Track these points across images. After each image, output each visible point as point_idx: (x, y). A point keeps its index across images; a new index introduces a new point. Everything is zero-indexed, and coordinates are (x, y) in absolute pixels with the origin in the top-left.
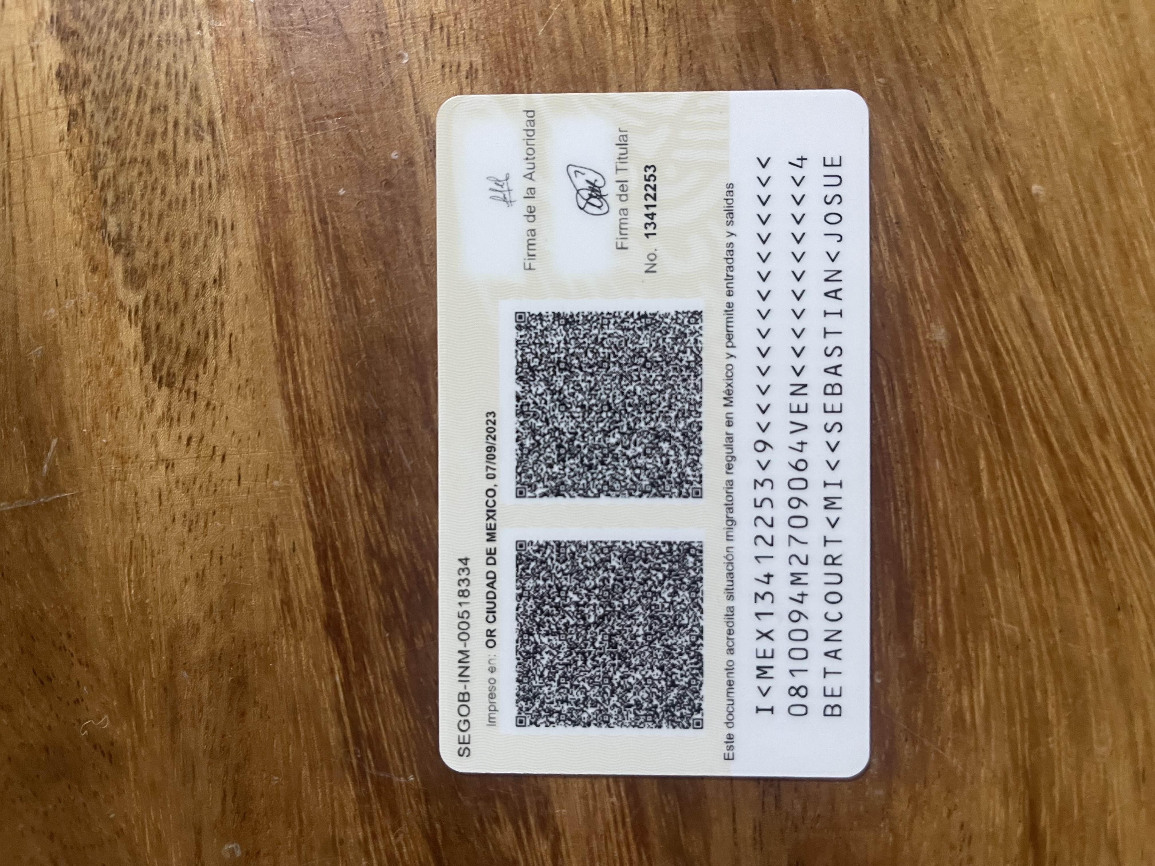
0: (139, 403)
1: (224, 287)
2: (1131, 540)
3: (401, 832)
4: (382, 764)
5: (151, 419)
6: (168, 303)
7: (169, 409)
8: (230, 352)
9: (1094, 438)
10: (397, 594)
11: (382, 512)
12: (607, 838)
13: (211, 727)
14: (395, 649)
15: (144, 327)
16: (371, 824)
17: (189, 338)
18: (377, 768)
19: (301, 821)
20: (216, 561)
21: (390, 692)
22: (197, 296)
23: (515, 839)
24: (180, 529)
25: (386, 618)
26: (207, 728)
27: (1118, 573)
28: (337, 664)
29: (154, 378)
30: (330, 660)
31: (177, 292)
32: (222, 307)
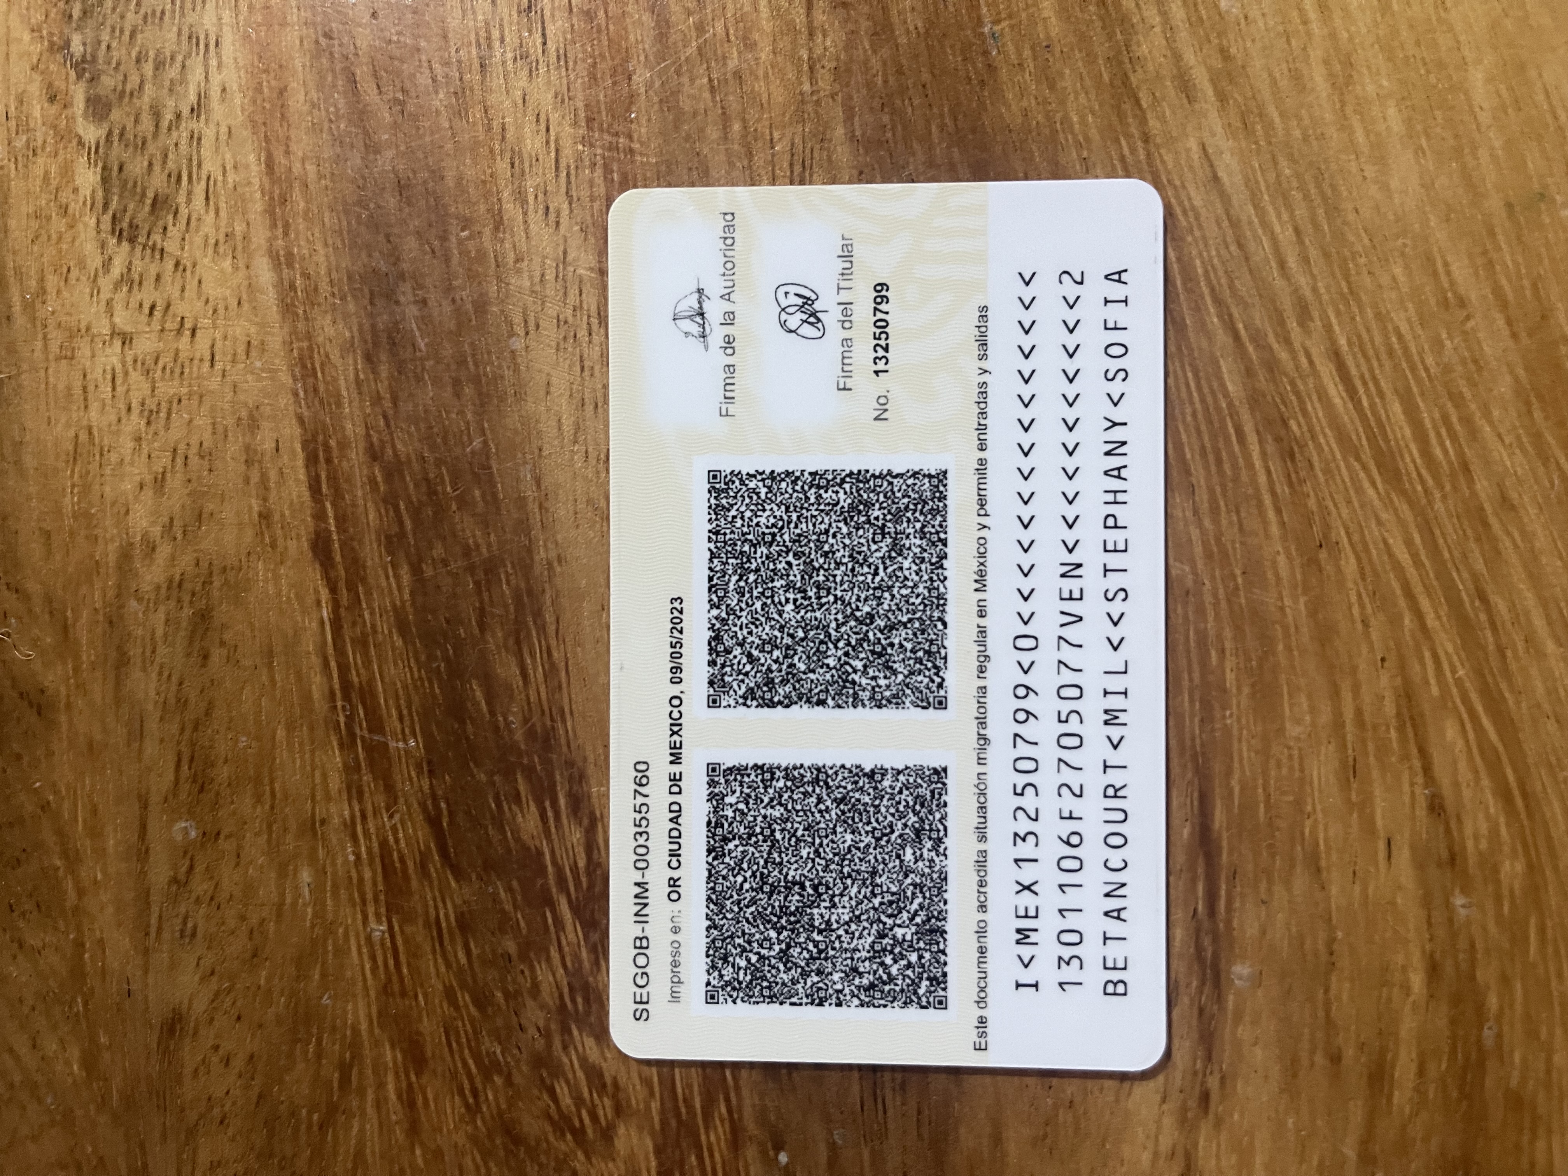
0: (95, 261)
1: (203, 117)
2: (1339, 456)
3: (397, 811)
4: (376, 725)
5: (106, 283)
7: (129, 270)
8: (207, 198)
9: (1293, 324)
10: (402, 506)
11: (387, 404)
13: (166, 674)
14: (397, 577)
15: (104, 168)
16: (360, 800)
17: (158, 182)
18: (370, 731)
19: (273, 794)
20: (179, 461)
21: (390, 632)
22: (169, 129)
23: (540, 824)
24: (136, 421)
25: (388, 538)
26: (160, 674)
27: (1320, 502)
28: (325, 594)
29: (113, 231)
30: (316, 591)
31: (147, 124)
32: (199, 143)
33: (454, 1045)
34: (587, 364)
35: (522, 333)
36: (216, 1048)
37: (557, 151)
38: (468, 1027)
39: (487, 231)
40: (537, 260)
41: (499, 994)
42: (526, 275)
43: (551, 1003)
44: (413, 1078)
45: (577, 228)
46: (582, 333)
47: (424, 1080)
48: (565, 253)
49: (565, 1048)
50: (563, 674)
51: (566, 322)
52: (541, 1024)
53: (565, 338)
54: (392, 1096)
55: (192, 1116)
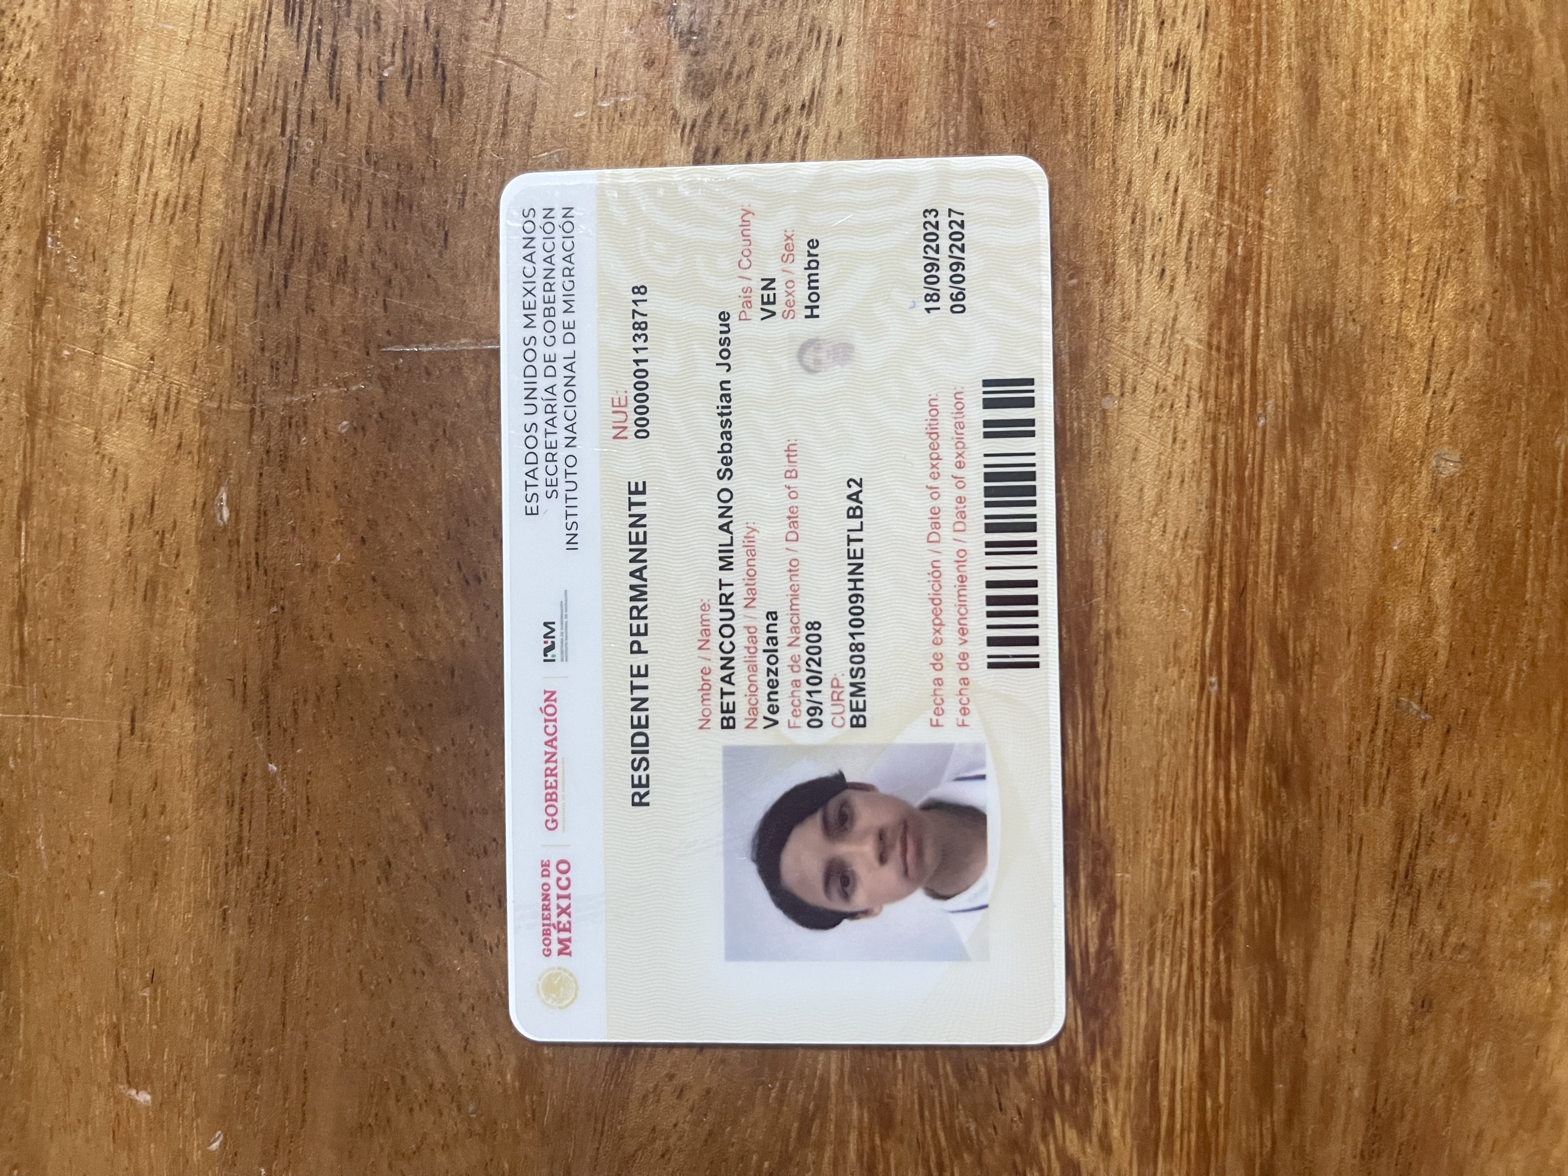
6: (736, 123)
12: (1178, 922)
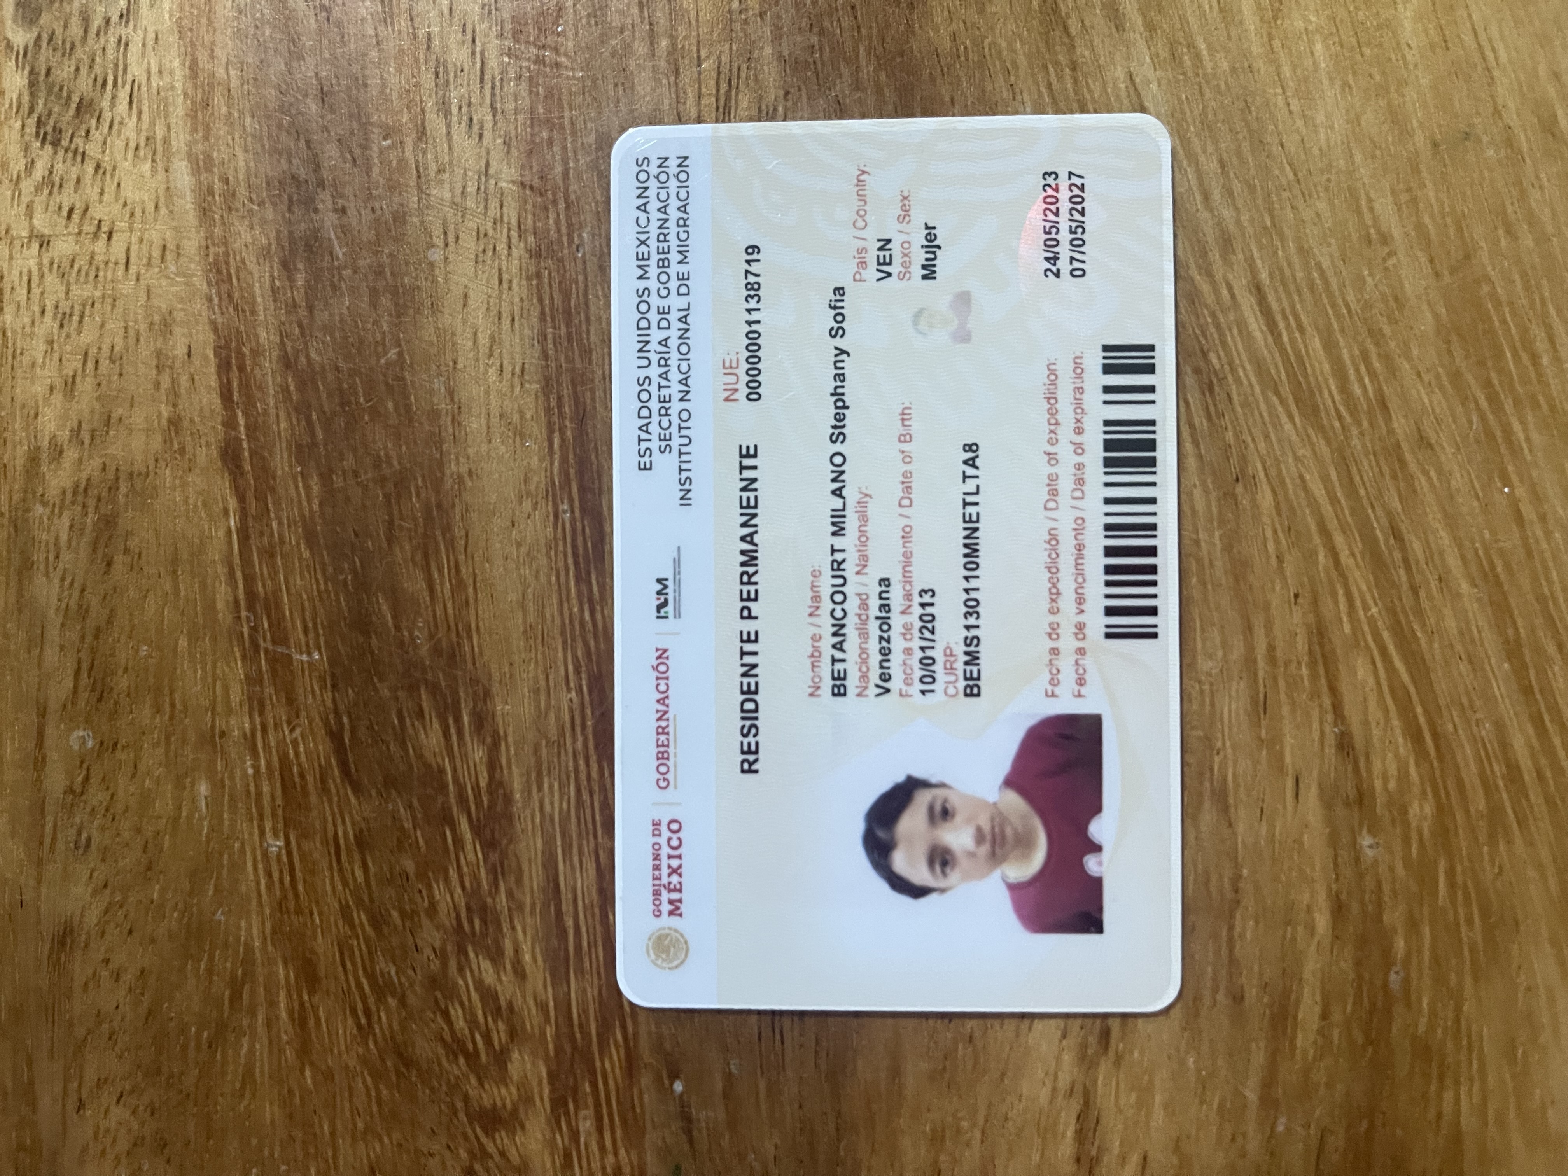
0: (18, 165)
1: (131, 23)
2: (1257, 390)
3: (299, 725)
4: (281, 637)
5: (27, 186)
7: (51, 173)
8: (131, 102)
9: (1215, 256)
10: (314, 417)
11: (303, 312)
13: (68, 580)
14: (307, 488)
15: (31, 72)
16: (261, 713)
17: (84, 85)
18: (274, 642)
19: (173, 705)
20: (90, 365)
21: (298, 544)
22: (98, 34)
23: (442, 740)
24: (49, 323)
25: (299, 447)
26: (63, 580)
27: (1237, 435)
28: (233, 503)
29: (38, 133)
30: (224, 499)
31: (76, 29)
32: (126, 49)
33: (349, 965)
34: (505, 277)
35: (442, 245)
36: (107, 961)
37: (483, 63)
38: (363, 947)
39: (409, 141)
40: (459, 171)
41: (395, 914)
42: (447, 186)
43: (447, 923)
44: (306, 997)
45: (499, 141)
46: (502, 247)
47: (316, 999)
48: (488, 165)
49: (461, 970)
50: (471, 590)
51: (486, 235)
52: (437, 944)
53: (484, 251)
54: (284, 1015)
55: (80, 1032)
